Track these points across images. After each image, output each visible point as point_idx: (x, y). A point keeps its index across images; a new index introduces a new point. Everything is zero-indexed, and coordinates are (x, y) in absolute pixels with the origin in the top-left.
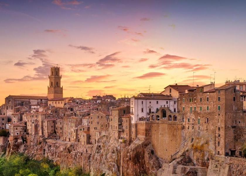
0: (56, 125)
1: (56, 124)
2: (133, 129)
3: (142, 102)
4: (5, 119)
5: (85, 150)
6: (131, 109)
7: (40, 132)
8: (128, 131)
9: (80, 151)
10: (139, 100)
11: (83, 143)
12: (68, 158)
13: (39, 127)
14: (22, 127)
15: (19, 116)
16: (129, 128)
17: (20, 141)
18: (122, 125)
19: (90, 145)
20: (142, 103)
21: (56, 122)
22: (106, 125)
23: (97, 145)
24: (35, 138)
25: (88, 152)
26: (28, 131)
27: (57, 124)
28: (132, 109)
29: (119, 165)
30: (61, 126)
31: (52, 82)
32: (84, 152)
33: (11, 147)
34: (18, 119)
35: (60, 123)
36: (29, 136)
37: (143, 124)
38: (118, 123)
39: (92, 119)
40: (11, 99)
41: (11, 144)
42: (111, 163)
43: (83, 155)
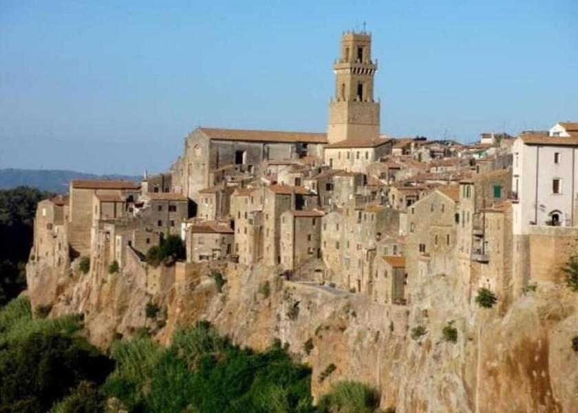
0: (324, 233)
1: (322, 228)
2: (516, 256)
3: (556, 155)
4: (178, 209)
5: (388, 324)
6: (514, 180)
7: (269, 255)
8: (502, 264)
9: (371, 325)
10: (540, 149)
11: (381, 299)
12: (335, 347)
13: (268, 236)
14: (217, 236)
15: (221, 197)
16: (505, 249)
17: (207, 282)
18: (486, 240)
19: (401, 308)
20: (556, 161)
21: (323, 223)
22: (448, 236)
23: (418, 308)
24: (254, 276)
25: (395, 330)
26: (237, 250)
27: (325, 228)
28: (517, 181)
29: (470, 385)
30: (338, 237)
31: (344, 85)
32: (384, 330)
33: (177, 300)
34: (217, 208)
35: (334, 227)
36: (236, 268)
37: (550, 237)
38: (471, 229)
39: (413, 212)
40: (201, 141)
41: (177, 292)
42: (448, 375)
43: (380, 342)
